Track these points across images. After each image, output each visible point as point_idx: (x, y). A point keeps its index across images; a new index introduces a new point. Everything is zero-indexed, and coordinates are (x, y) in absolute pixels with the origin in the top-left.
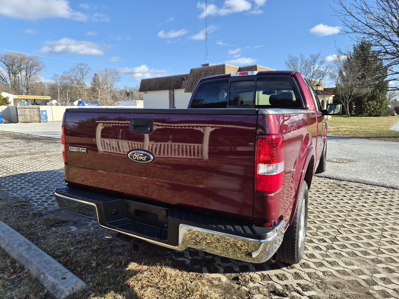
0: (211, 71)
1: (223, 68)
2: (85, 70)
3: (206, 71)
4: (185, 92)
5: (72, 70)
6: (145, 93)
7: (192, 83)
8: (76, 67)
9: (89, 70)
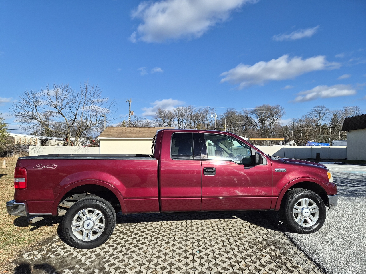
2: (323, 111)
5: (310, 114)
6: (348, 132)
9: (327, 111)
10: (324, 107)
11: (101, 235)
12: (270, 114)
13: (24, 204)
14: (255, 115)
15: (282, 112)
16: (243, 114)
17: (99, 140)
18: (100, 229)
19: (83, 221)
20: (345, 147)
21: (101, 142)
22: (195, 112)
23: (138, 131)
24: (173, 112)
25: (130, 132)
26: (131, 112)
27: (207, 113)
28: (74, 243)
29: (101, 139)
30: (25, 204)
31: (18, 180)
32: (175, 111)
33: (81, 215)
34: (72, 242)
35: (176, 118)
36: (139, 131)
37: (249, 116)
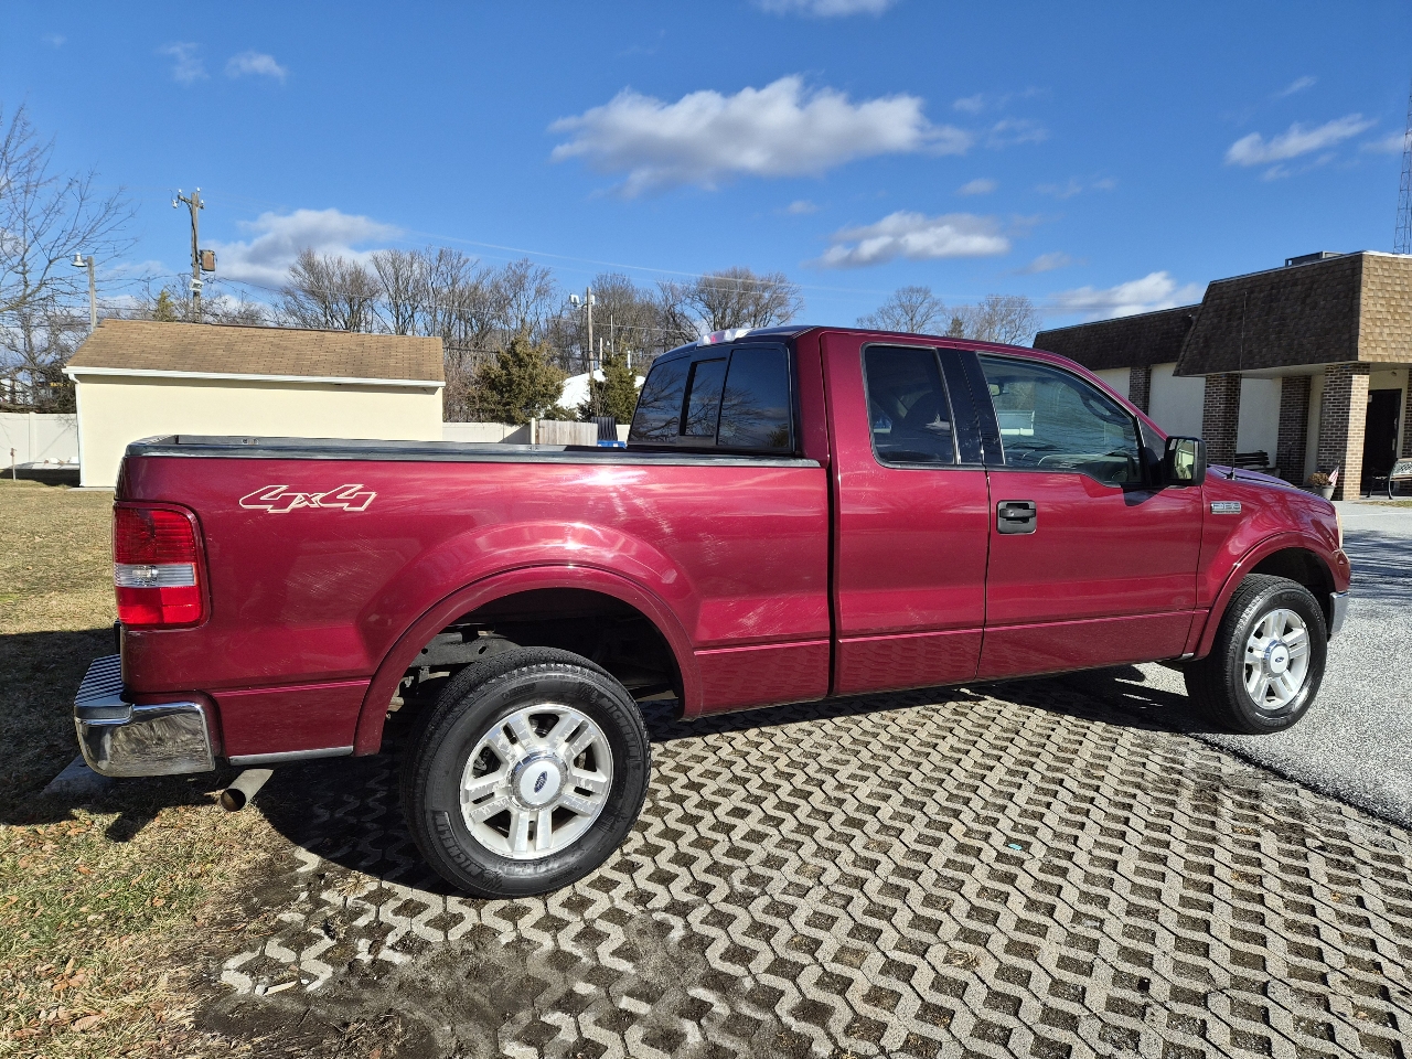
0: (1295, 284)
1: (1353, 269)
2: (922, 310)
3: (1272, 288)
4: (1177, 374)
5: (883, 312)
7: (1206, 341)
8: (896, 302)
10: (926, 292)
11: (598, 823)
12: (752, 308)
13: (198, 707)
14: (700, 306)
15: (792, 301)
16: (658, 298)
17: (72, 377)
18: (587, 793)
19: (511, 766)
20: (1030, 432)
21: (81, 388)
22: (468, 278)
23: (272, 344)
24: (372, 271)
25: (230, 347)
26: (205, 257)
27: (519, 284)
28: (475, 877)
29: (82, 378)
30: (202, 708)
31: (143, 575)
32: (379, 267)
33: (504, 739)
34: (469, 873)
35: (385, 298)
36: (278, 346)
37: (678, 309)
